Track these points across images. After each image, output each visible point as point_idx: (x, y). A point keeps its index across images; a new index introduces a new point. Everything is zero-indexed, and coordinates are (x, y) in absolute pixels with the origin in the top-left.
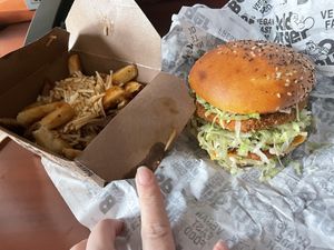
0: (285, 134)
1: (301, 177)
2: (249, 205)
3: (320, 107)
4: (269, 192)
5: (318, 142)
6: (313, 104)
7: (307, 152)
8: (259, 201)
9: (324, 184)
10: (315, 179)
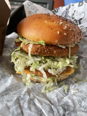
0: (60, 63)
1: (66, 95)
2: (26, 106)
3: (84, 62)
4: (44, 100)
5: (80, 78)
6: (81, 60)
7: (73, 82)
8: (35, 105)
9: (80, 102)
10: (75, 98)
